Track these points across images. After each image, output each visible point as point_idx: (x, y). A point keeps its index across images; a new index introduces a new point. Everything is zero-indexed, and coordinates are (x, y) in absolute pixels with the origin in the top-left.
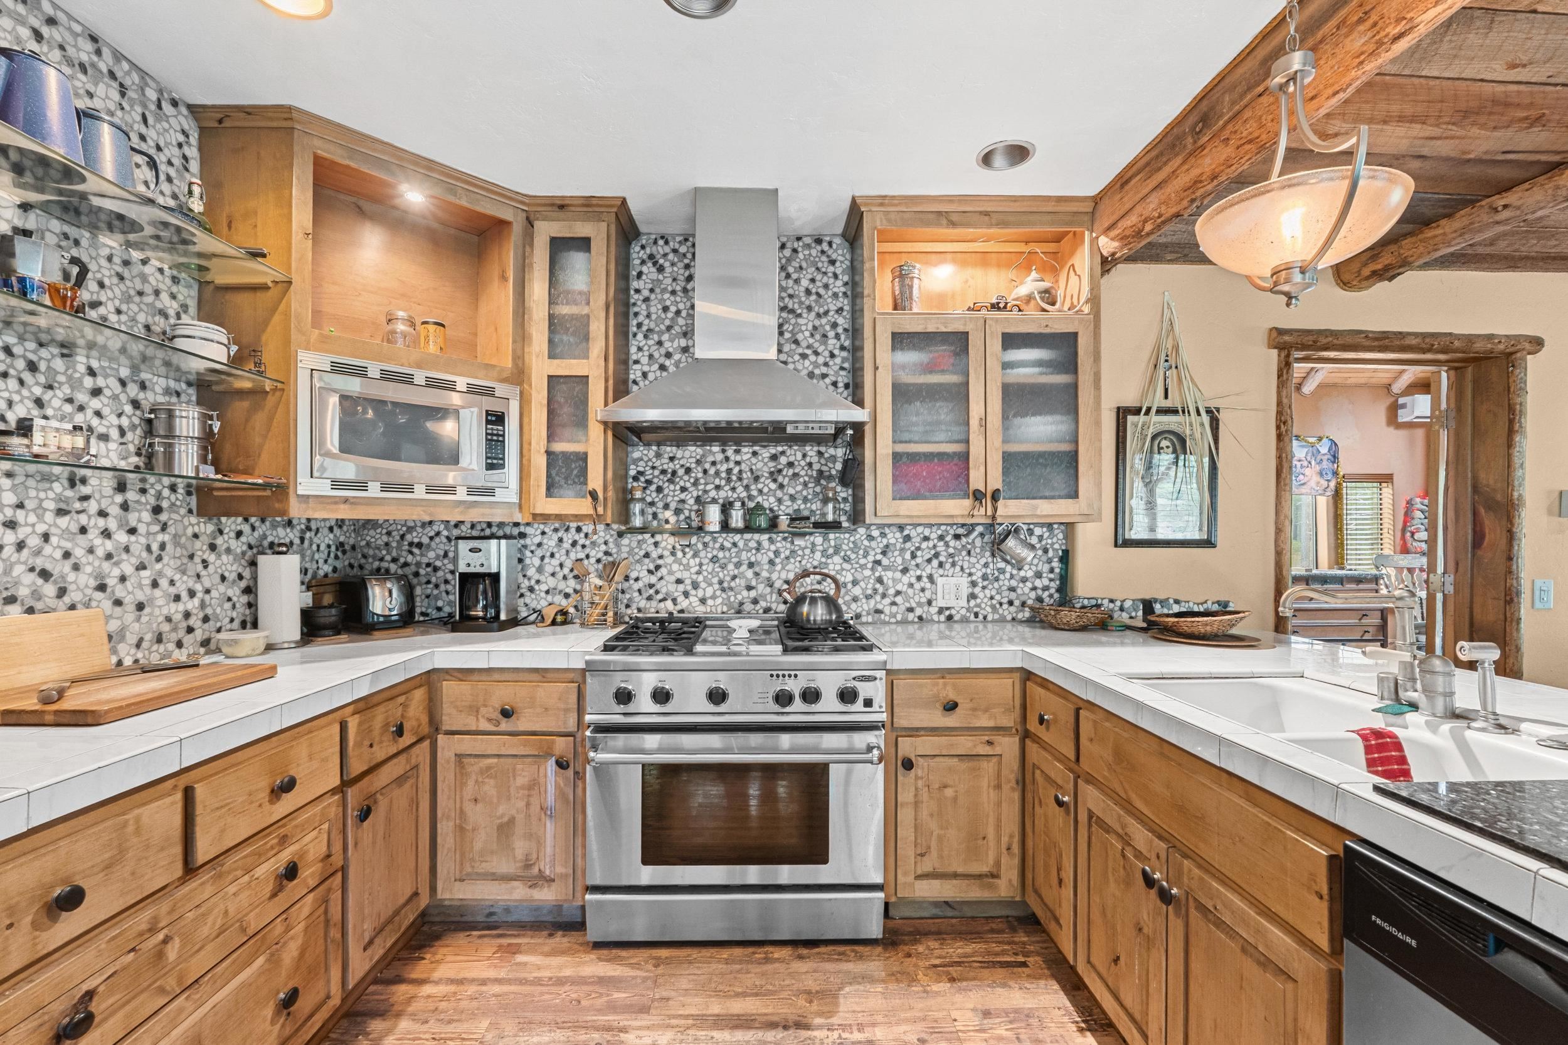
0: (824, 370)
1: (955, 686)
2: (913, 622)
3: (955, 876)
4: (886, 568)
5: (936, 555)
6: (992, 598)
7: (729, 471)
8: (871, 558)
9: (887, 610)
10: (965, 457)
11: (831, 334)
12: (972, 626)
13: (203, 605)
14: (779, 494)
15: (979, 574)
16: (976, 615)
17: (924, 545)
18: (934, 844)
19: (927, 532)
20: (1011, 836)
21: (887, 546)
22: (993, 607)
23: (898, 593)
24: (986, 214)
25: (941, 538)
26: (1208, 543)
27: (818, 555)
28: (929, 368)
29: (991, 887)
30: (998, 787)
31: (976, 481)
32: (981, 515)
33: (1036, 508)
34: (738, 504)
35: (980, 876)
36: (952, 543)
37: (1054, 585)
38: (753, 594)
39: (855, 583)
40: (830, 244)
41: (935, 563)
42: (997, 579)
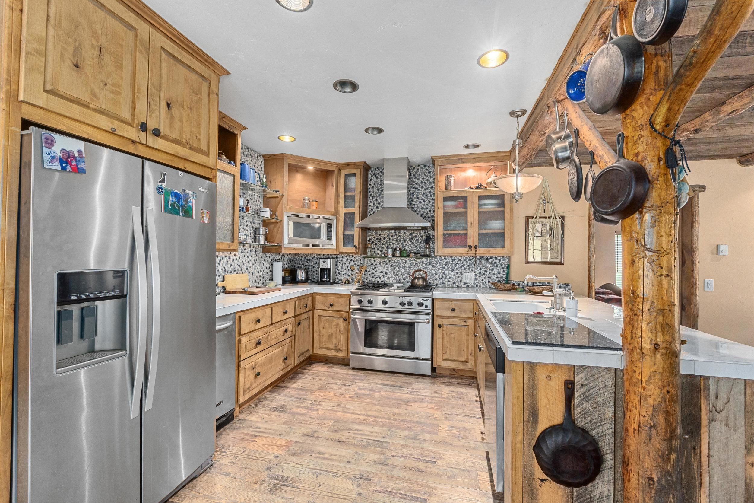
0: (427, 206)
1: (455, 304)
2: (455, 287)
3: (455, 361)
4: (446, 270)
5: (463, 265)
6: (482, 280)
7: (397, 239)
8: (441, 266)
9: (446, 283)
10: (466, 235)
11: (429, 195)
12: (475, 289)
13: (263, 274)
14: (412, 246)
15: (478, 272)
16: (477, 286)
17: (459, 262)
18: (448, 351)
19: (460, 258)
20: (472, 350)
21: (447, 262)
22: (483, 283)
23: (450, 278)
24: (474, 158)
25: (465, 260)
26: (561, 263)
27: (424, 265)
28: (456, 207)
29: (465, 365)
30: (468, 335)
31: (470, 242)
32: (472, 253)
33: (490, 251)
34: (398, 249)
35: (462, 362)
36: (469, 262)
37: (505, 276)
38: (404, 277)
39: (436, 274)
40: (429, 167)
41: (463, 268)
42: (484, 274)
